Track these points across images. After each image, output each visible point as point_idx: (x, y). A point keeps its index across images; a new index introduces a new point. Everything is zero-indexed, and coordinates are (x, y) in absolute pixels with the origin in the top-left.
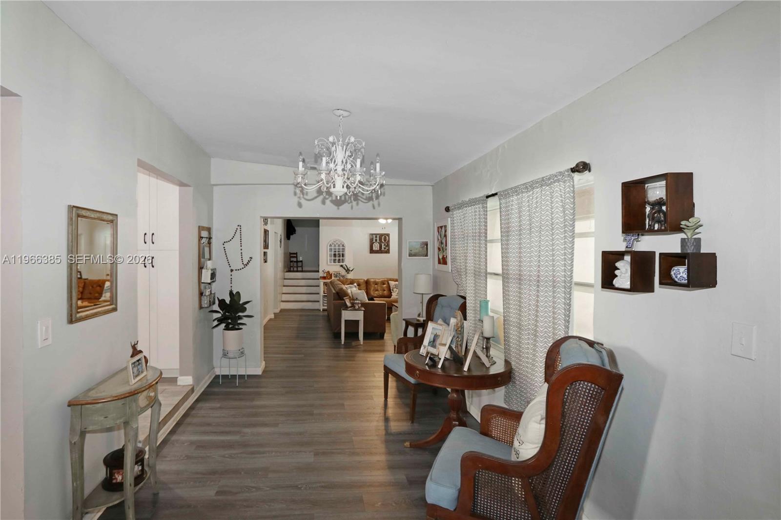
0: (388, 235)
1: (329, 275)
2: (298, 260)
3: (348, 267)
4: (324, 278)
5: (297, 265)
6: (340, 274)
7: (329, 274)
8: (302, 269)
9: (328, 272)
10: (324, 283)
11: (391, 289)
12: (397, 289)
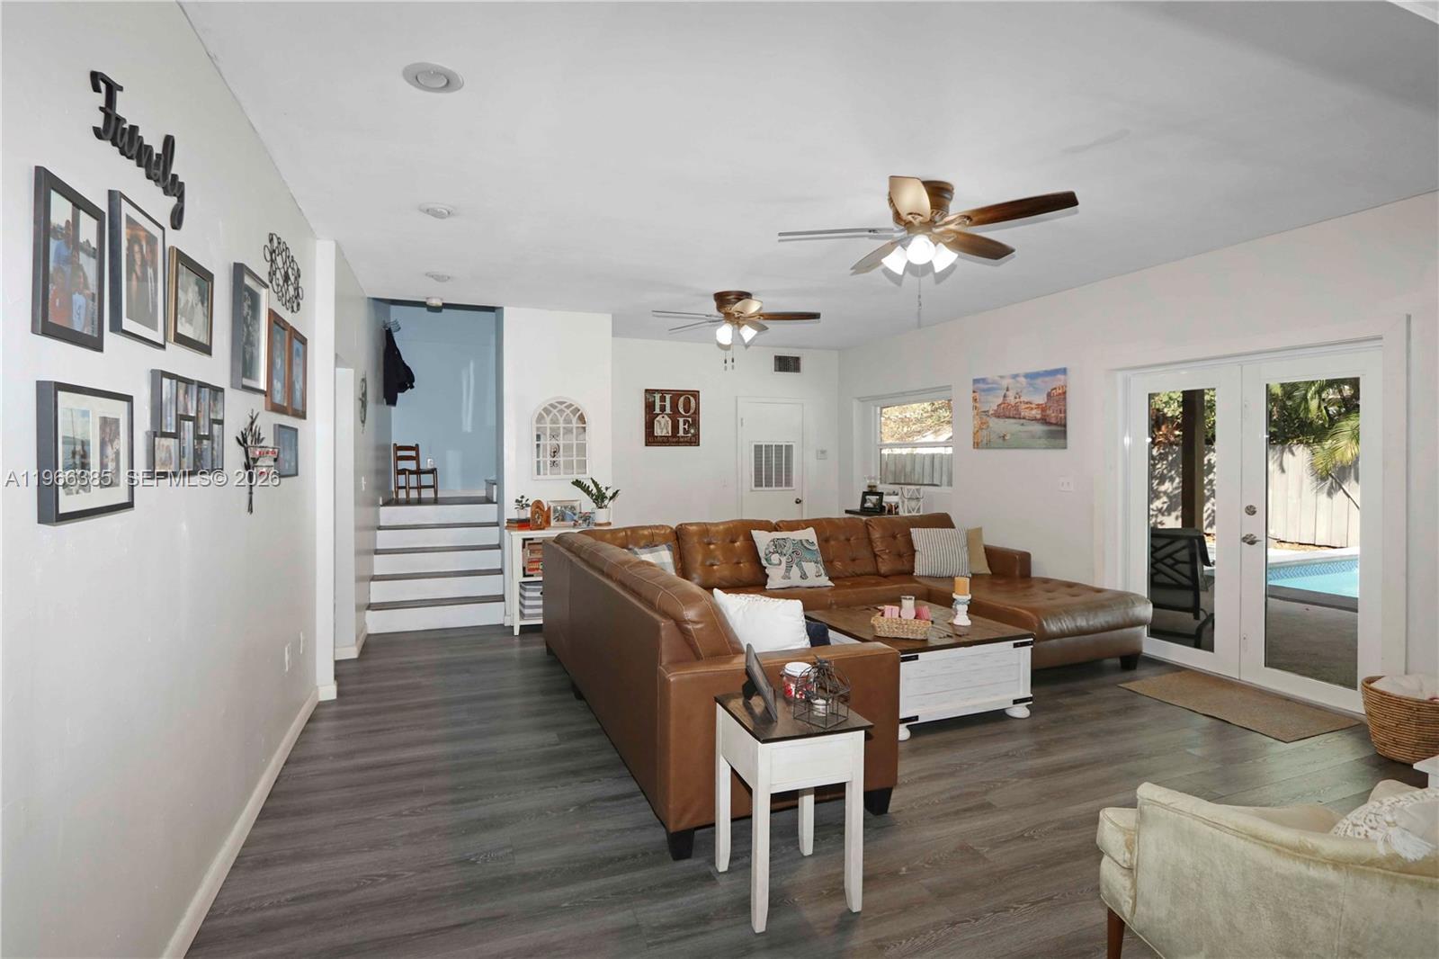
0: (695, 394)
1: (539, 516)
2: (422, 467)
3: (602, 486)
4: (523, 524)
5: (419, 480)
6: (573, 508)
7: (542, 510)
8: (436, 493)
9: (538, 504)
10: (524, 540)
11: (762, 554)
12: (781, 554)
